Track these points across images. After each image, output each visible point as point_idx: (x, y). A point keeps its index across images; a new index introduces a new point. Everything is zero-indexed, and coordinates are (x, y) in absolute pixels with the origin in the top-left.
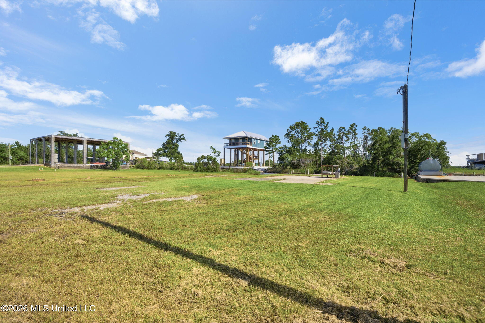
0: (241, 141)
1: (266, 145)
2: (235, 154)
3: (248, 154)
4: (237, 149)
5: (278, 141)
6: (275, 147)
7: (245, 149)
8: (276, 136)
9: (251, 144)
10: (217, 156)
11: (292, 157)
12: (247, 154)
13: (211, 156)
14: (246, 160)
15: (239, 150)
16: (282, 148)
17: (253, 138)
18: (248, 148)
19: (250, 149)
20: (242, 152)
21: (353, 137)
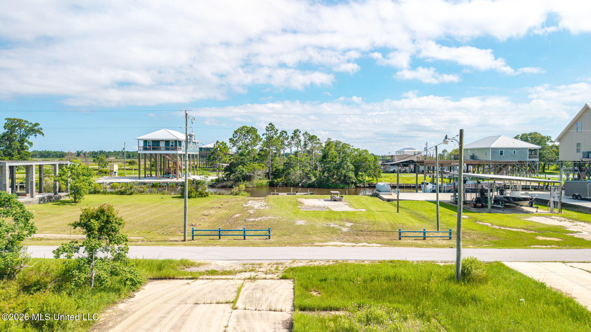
8: (222, 141)
9: (181, 149)
11: (247, 169)
17: (183, 141)
18: (179, 155)
21: (296, 144)
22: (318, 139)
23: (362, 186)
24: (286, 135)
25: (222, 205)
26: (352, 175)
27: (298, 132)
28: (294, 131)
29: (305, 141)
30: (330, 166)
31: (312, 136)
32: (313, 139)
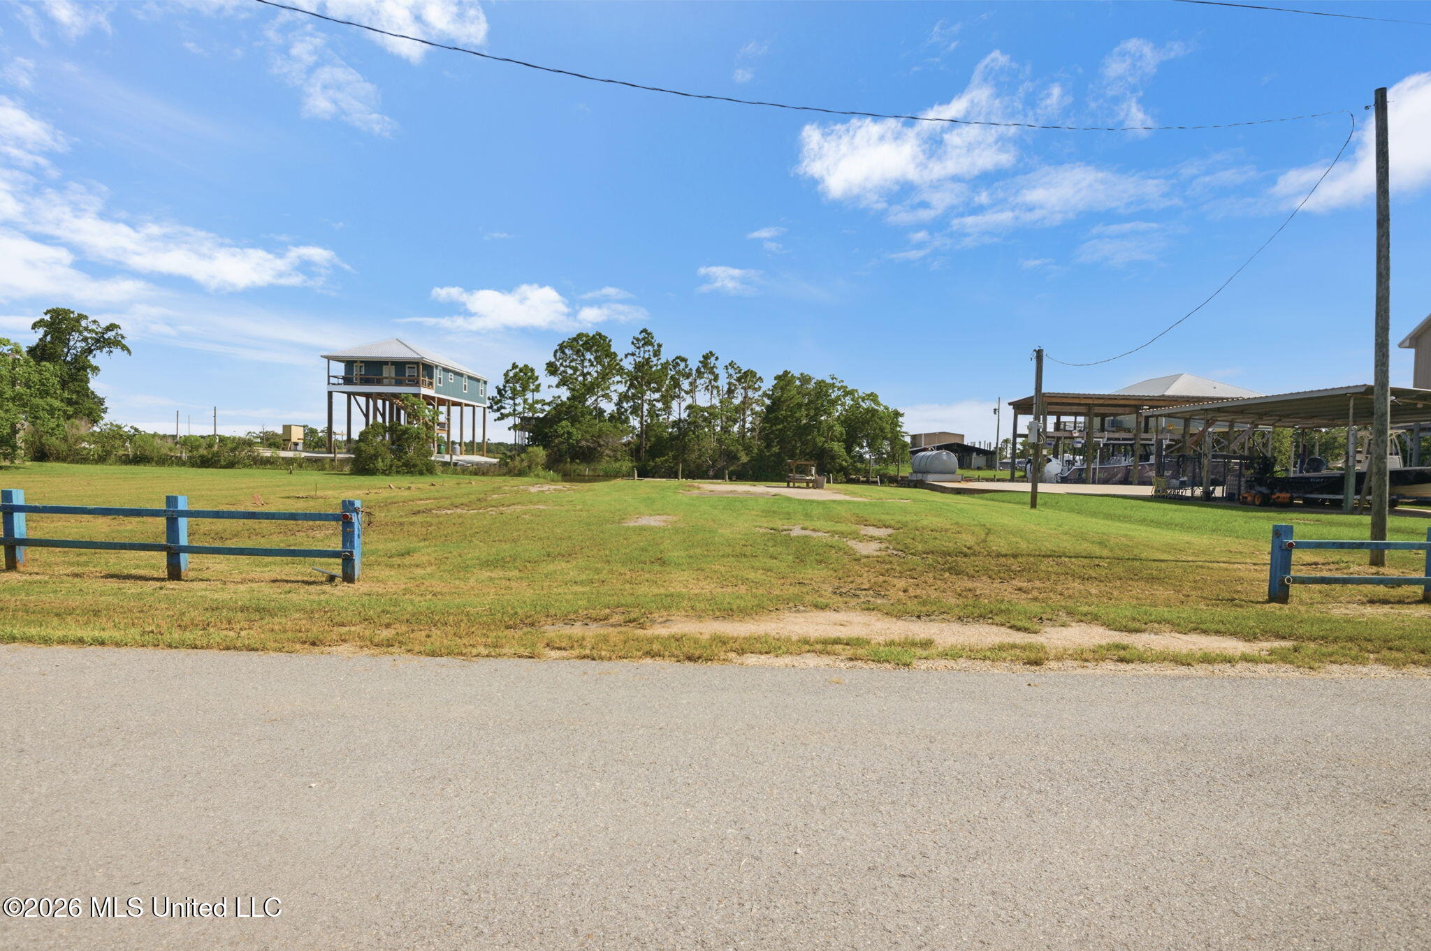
0: (389, 372)
4: (374, 395)
5: (532, 383)
9: (432, 384)
11: (581, 430)
17: (437, 367)
18: (425, 397)
19: (429, 400)
21: (708, 386)
22: (760, 378)
24: (686, 366)
25: (433, 485)
26: (838, 447)
27: (713, 359)
28: (704, 357)
29: (730, 384)
30: (785, 427)
31: (745, 373)
32: (748, 378)
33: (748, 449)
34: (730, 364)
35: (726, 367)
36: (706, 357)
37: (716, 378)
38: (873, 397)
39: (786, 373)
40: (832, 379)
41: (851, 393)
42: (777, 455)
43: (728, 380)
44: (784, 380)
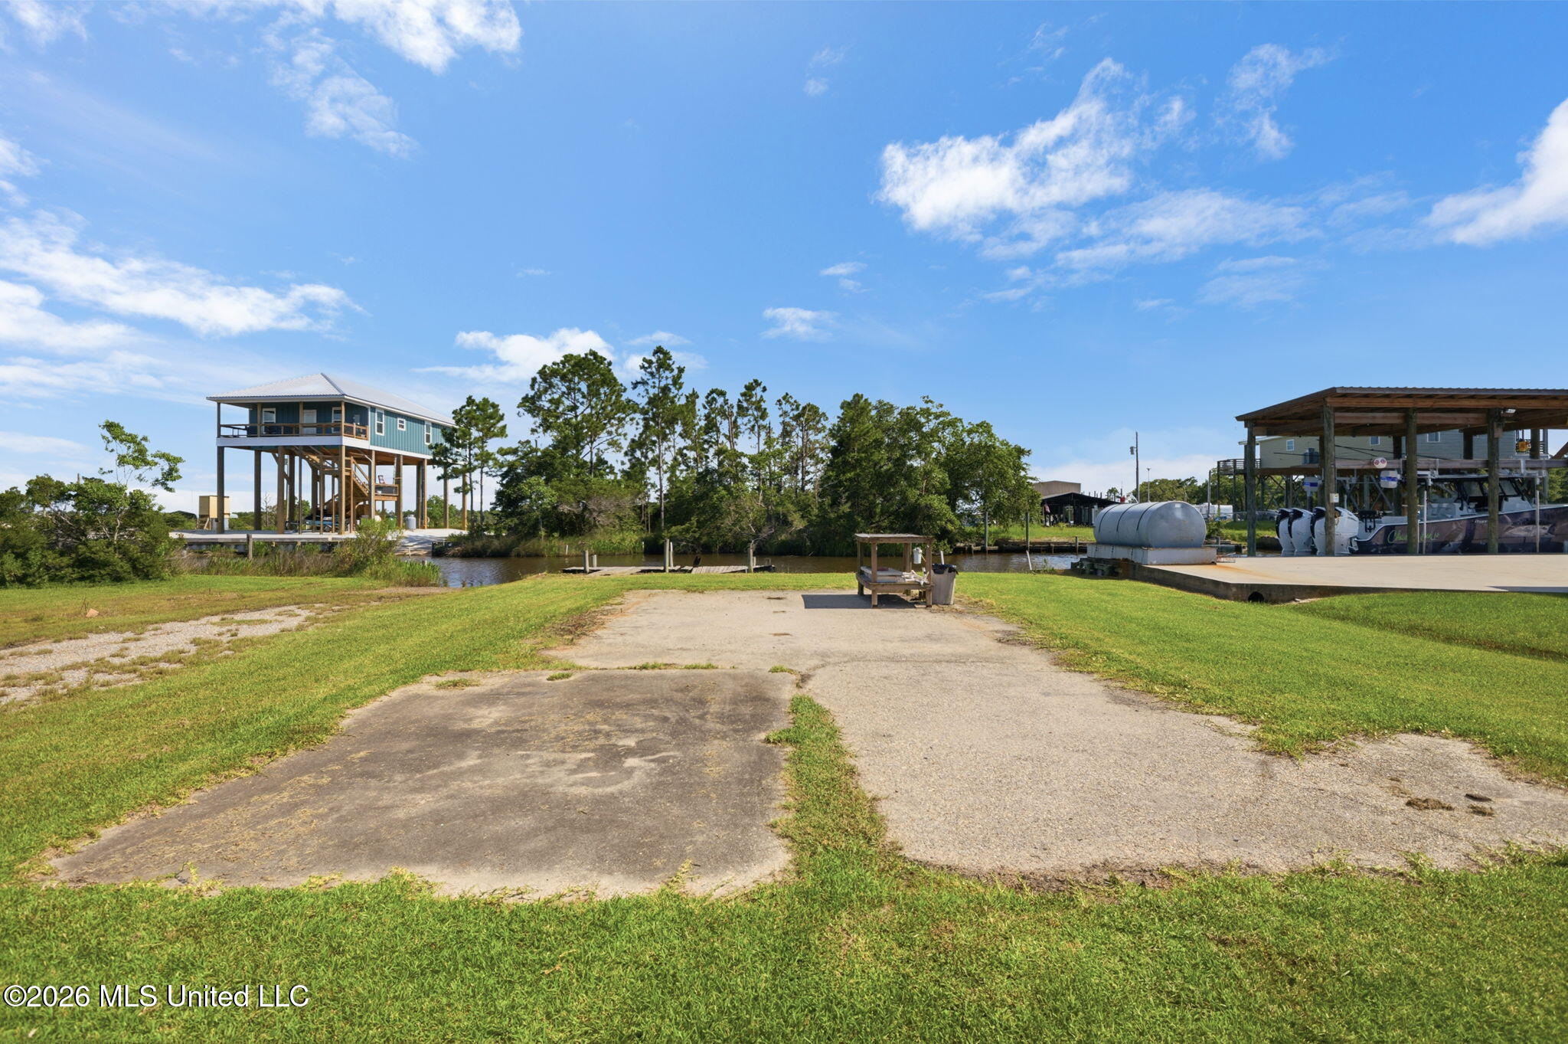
0: (309, 417)
1: (441, 440)
2: (281, 475)
3: (348, 478)
4: (292, 451)
5: (494, 425)
6: (482, 448)
7: (333, 452)
8: (486, 400)
9: (361, 433)
10: (156, 482)
11: (558, 489)
12: (344, 474)
13: (109, 480)
14: (338, 504)
15: (302, 457)
16: (514, 452)
17: (373, 409)
18: (350, 450)
19: (361, 456)
20: (314, 467)
21: (753, 426)
22: (824, 414)
23: (974, 548)
24: (725, 402)
26: (938, 503)
27: (758, 391)
28: (746, 387)
29: (784, 423)
30: (858, 475)
31: (804, 408)
32: (808, 416)
33: (804, 509)
34: (784, 398)
35: (779, 401)
36: (750, 388)
37: (764, 416)
38: (984, 427)
39: (857, 397)
40: (927, 402)
41: (952, 423)
42: (849, 516)
43: (782, 419)
44: (855, 408)
